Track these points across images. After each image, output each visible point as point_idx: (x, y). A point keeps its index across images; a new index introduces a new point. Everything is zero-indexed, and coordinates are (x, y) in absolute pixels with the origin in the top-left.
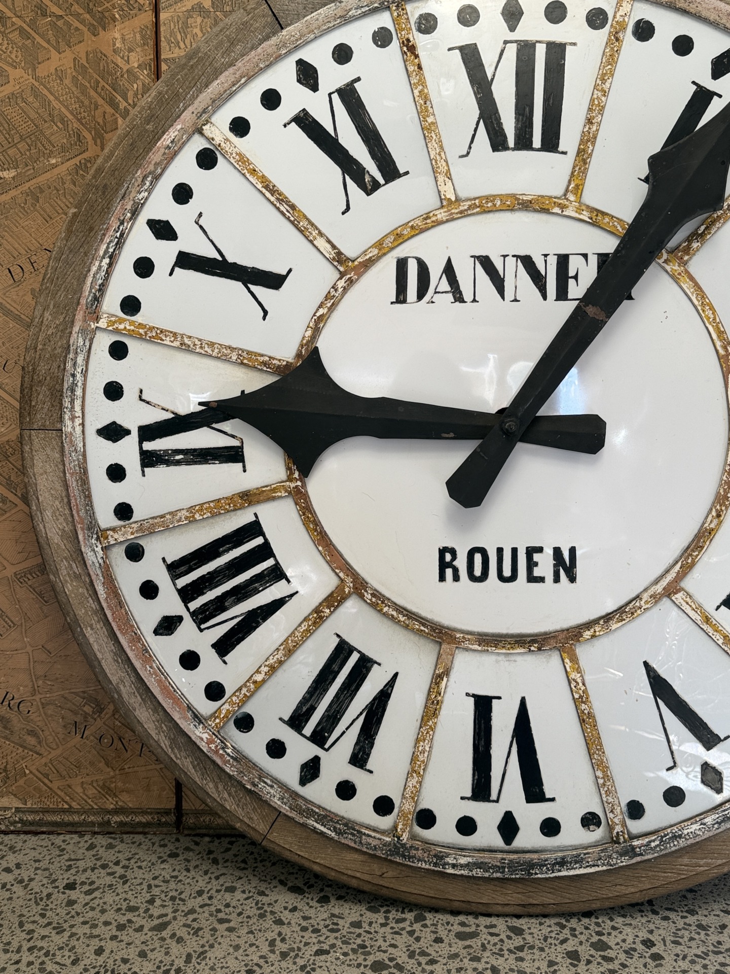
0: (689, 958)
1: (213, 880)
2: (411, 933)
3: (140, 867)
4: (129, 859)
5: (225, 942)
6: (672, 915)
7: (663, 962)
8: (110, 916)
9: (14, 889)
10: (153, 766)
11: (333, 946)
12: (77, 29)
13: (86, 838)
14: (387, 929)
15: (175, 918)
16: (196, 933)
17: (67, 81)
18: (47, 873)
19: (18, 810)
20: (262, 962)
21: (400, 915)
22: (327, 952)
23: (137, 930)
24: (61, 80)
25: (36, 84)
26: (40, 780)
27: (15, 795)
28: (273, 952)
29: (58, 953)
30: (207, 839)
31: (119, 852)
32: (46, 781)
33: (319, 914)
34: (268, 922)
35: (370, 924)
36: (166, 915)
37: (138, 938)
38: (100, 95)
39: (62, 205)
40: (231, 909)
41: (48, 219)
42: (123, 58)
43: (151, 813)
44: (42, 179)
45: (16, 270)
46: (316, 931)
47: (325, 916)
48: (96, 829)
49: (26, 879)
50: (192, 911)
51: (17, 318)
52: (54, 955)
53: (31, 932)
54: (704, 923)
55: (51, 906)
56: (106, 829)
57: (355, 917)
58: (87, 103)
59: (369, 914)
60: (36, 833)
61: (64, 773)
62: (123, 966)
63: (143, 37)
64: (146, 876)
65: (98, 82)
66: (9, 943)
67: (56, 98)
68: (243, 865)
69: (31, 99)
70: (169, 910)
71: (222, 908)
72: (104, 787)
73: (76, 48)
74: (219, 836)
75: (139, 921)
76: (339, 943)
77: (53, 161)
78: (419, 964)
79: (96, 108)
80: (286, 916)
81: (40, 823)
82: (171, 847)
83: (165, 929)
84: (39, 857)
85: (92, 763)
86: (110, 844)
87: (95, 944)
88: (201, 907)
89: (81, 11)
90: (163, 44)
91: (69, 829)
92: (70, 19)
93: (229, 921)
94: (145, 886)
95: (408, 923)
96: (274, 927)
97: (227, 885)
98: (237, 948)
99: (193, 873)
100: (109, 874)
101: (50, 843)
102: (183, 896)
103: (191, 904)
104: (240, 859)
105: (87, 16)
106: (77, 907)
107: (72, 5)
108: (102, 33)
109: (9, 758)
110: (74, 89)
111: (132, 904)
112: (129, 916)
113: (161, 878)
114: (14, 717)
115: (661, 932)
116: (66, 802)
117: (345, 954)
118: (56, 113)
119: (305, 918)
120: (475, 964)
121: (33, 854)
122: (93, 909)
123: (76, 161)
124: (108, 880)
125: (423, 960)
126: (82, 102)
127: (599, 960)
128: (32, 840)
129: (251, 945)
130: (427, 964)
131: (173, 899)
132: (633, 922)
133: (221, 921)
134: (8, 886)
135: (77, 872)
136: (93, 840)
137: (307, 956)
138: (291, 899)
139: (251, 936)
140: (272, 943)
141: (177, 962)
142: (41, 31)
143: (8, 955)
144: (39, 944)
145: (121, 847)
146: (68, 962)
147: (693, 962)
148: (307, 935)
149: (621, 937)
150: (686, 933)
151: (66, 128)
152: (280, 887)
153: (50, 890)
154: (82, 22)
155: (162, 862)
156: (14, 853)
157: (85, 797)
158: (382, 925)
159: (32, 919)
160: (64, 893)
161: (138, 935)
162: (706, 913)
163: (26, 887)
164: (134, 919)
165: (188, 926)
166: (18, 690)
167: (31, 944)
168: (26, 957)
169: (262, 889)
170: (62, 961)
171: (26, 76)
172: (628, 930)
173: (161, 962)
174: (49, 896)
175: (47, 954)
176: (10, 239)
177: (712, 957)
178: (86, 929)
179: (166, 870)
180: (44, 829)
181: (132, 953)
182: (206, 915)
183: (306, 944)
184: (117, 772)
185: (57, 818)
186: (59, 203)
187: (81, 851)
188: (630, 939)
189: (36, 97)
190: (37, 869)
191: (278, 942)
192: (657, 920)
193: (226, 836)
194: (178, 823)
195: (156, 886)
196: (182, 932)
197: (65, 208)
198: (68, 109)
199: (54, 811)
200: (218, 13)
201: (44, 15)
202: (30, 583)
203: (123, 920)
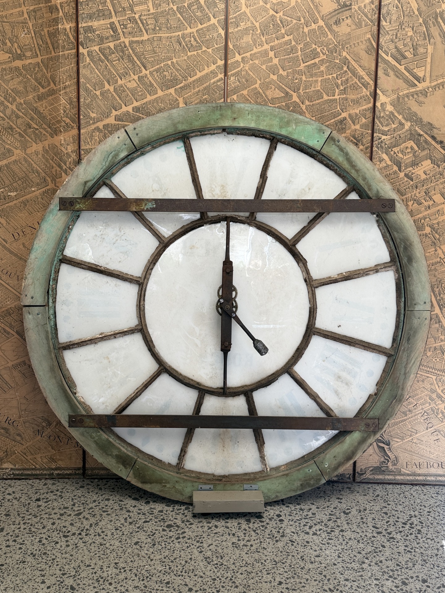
0: (294, 521)
1: (100, 496)
2: (183, 514)
3: (68, 492)
4: (63, 489)
5: (106, 519)
6: (291, 505)
7: (283, 522)
8: (56, 511)
9: (13, 501)
10: (73, 449)
11: (151, 519)
12: (44, 135)
13: (43, 481)
14: (174, 513)
15: (84, 511)
16: (94, 516)
17: (40, 156)
18: (27, 495)
19: (12, 469)
20: (121, 526)
21: (179, 508)
22: (149, 522)
23: (69, 516)
24: (37, 155)
25: (26, 156)
26: (22, 455)
27: (11, 463)
28: (126, 522)
29: (36, 524)
30: (96, 480)
31: (58, 486)
32: (25, 456)
33: (145, 508)
34: (124, 511)
35: (167, 511)
36: (81, 510)
37: (69, 519)
38: (54, 163)
39: (37, 208)
40: (108, 507)
41: (30, 213)
42: (64, 148)
43: (71, 470)
44: (28, 197)
45: (16, 235)
46: (144, 514)
47: (148, 508)
48: (47, 477)
49: (18, 497)
50: (92, 508)
51: (16, 255)
52: (34, 525)
53: (23, 517)
54: (303, 508)
55: (30, 508)
56: (51, 477)
57: (160, 509)
58: (48, 165)
59: (166, 507)
60: (20, 479)
61: (33, 452)
62: (64, 529)
63: (73, 139)
64: (71, 495)
65: (53, 157)
66: (15, 522)
67: (35, 163)
68: (113, 490)
69: (23, 163)
70: (82, 508)
71: (104, 507)
72: (51, 458)
73: (44, 142)
74: (102, 479)
75: (69, 513)
76: (153, 518)
77: (33, 189)
78: (186, 525)
79: (53, 168)
80: (131, 509)
81: (22, 475)
82: (81, 484)
83: (80, 515)
84: (22, 489)
85: (46, 448)
86: (54, 483)
87: (51, 521)
88: (95, 506)
89: (46, 127)
90: (82, 143)
91: (34, 477)
92: (41, 130)
93: (107, 511)
94: (70, 499)
95: (182, 510)
96: (126, 513)
97: (106, 498)
98: (111, 521)
99: (91, 494)
100: (54, 495)
101: (26, 483)
102: (87, 503)
103: (91, 506)
104: (111, 488)
105: (49, 129)
106: (42, 508)
107: (42, 124)
108: (55, 137)
109: (8, 446)
110: (43, 159)
111: (65, 506)
112: (65, 510)
113: (77, 496)
114: (11, 428)
115: (285, 511)
116: (34, 465)
117: (156, 522)
118: (35, 169)
119: (139, 510)
120: (208, 525)
121: (19, 487)
122: (49, 508)
123: (44, 189)
124: (54, 497)
125: (188, 524)
126: (46, 165)
127: (259, 522)
128: (18, 482)
129: (117, 520)
130: (189, 525)
131: (83, 504)
132: (274, 508)
133: (104, 512)
134: (11, 500)
135: (40, 494)
136: (46, 481)
137: (140, 523)
138: (134, 502)
139: (117, 517)
140: (126, 519)
141: (86, 527)
142: (28, 134)
143: (15, 526)
144: (28, 521)
145: (58, 484)
146: (41, 528)
147: (295, 522)
148: (140, 516)
149: (268, 514)
150: (295, 512)
151: (39, 176)
152: (129, 498)
153: (29, 502)
154: (47, 132)
155: (77, 490)
156: (11, 487)
157: (42, 463)
158: (172, 511)
159: (23, 512)
160: (35, 503)
161: (69, 517)
162: (304, 504)
163: (18, 500)
164: (67, 512)
165: (90, 514)
166: (13, 416)
167: (24, 521)
168: (23, 526)
169: (121, 499)
170: (38, 527)
171: (21, 153)
172: (272, 511)
173: (80, 527)
174: (29, 504)
175: (31, 525)
176: (13, 221)
177: (303, 520)
178: (47, 516)
179: (79, 493)
180: (23, 477)
181: (67, 524)
182: (98, 509)
183: (140, 519)
184: (57, 451)
185: (29, 472)
186: (36, 207)
187: (41, 486)
188: (272, 514)
189: (26, 162)
190: (22, 493)
191: (128, 519)
192: (284, 507)
193: (105, 479)
194: (84, 474)
195: (75, 499)
196: (88, 516)
197: (38, 209)
198: (40, 168)
199: (28, 469)
200: (106, 131)
201: (30, 128)
202: (19, 369)
203: (62, 512)
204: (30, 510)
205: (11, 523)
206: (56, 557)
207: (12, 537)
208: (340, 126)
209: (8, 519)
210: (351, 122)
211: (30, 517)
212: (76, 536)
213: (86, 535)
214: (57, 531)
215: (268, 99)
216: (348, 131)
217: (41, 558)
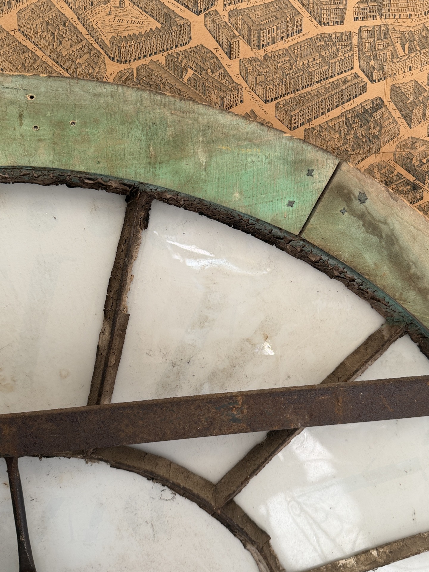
208: (362, 131)
210: (397, 115)
215: (102, 45)
216: (389, 147)
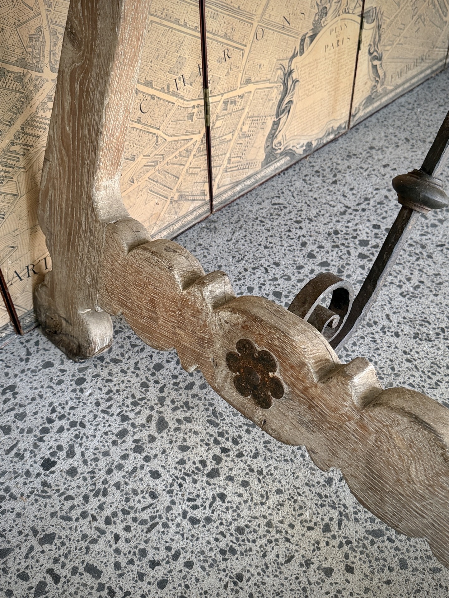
204: (70, 493)
205: (83, 544)
206: (265, 517)
207: (137, 563)
209: (63, 544)
211: (94, 503)
212: (224, 458)
213: (235, 442)
214: (184, 479)
217: (250, 545)
